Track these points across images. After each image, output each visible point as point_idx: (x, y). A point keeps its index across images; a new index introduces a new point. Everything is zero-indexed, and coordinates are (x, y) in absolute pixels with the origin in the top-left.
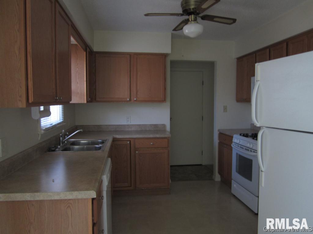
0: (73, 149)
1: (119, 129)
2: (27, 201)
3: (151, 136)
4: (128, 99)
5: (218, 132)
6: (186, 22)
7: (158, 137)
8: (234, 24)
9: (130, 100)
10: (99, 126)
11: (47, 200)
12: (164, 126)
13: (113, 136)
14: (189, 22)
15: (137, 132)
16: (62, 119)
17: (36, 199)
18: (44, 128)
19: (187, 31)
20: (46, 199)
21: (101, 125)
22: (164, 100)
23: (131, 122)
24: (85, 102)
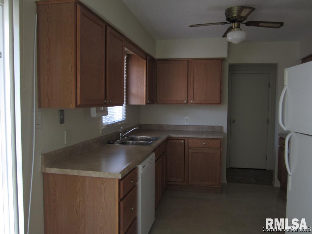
0: (129, 144)
1: (178, 129)
2: (75, 176)
3: (204, 137)
4: (185, 102)
5: (279, 137)
6: (230, 29)
7: (211, 138)
8: (282, 27)
9: (187, 102)
10: (160, 126)
11: (88, 177)
12: (221, 127)
13: (169, 135)
14: (233, 30)
15: (194, 132)
16: (125, 118)
17: (80, 175)
18: (105, 125)
19: (230, 38)
20: (87, 175)
21: (162, 125)
22: (220, 103)
23: (189, 123)
24: (145, 104)
